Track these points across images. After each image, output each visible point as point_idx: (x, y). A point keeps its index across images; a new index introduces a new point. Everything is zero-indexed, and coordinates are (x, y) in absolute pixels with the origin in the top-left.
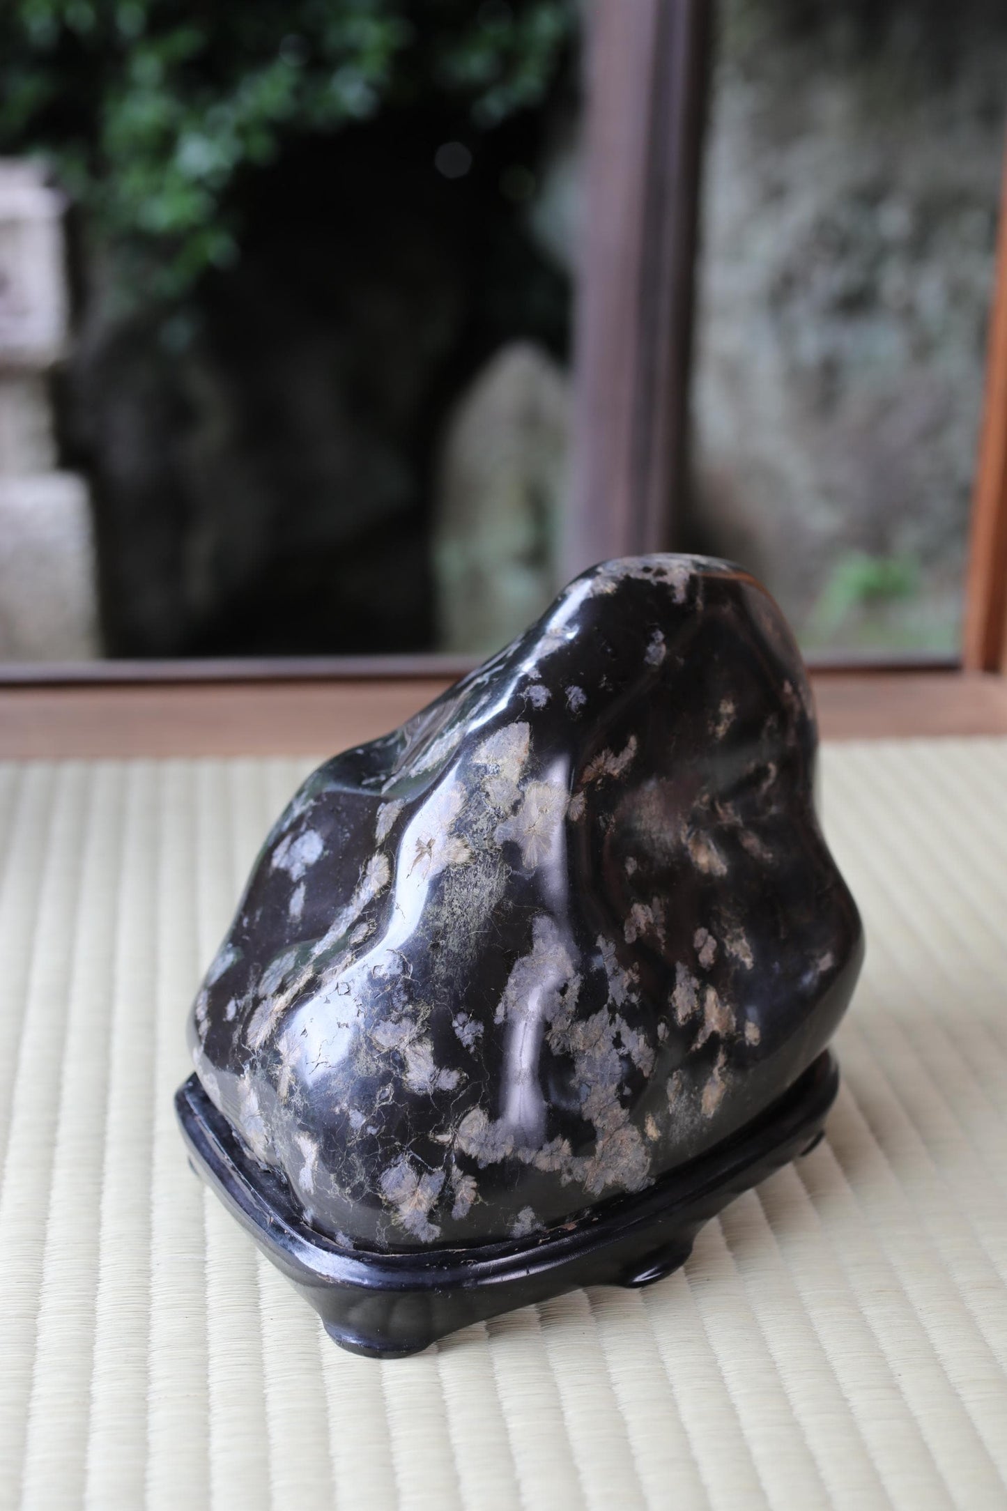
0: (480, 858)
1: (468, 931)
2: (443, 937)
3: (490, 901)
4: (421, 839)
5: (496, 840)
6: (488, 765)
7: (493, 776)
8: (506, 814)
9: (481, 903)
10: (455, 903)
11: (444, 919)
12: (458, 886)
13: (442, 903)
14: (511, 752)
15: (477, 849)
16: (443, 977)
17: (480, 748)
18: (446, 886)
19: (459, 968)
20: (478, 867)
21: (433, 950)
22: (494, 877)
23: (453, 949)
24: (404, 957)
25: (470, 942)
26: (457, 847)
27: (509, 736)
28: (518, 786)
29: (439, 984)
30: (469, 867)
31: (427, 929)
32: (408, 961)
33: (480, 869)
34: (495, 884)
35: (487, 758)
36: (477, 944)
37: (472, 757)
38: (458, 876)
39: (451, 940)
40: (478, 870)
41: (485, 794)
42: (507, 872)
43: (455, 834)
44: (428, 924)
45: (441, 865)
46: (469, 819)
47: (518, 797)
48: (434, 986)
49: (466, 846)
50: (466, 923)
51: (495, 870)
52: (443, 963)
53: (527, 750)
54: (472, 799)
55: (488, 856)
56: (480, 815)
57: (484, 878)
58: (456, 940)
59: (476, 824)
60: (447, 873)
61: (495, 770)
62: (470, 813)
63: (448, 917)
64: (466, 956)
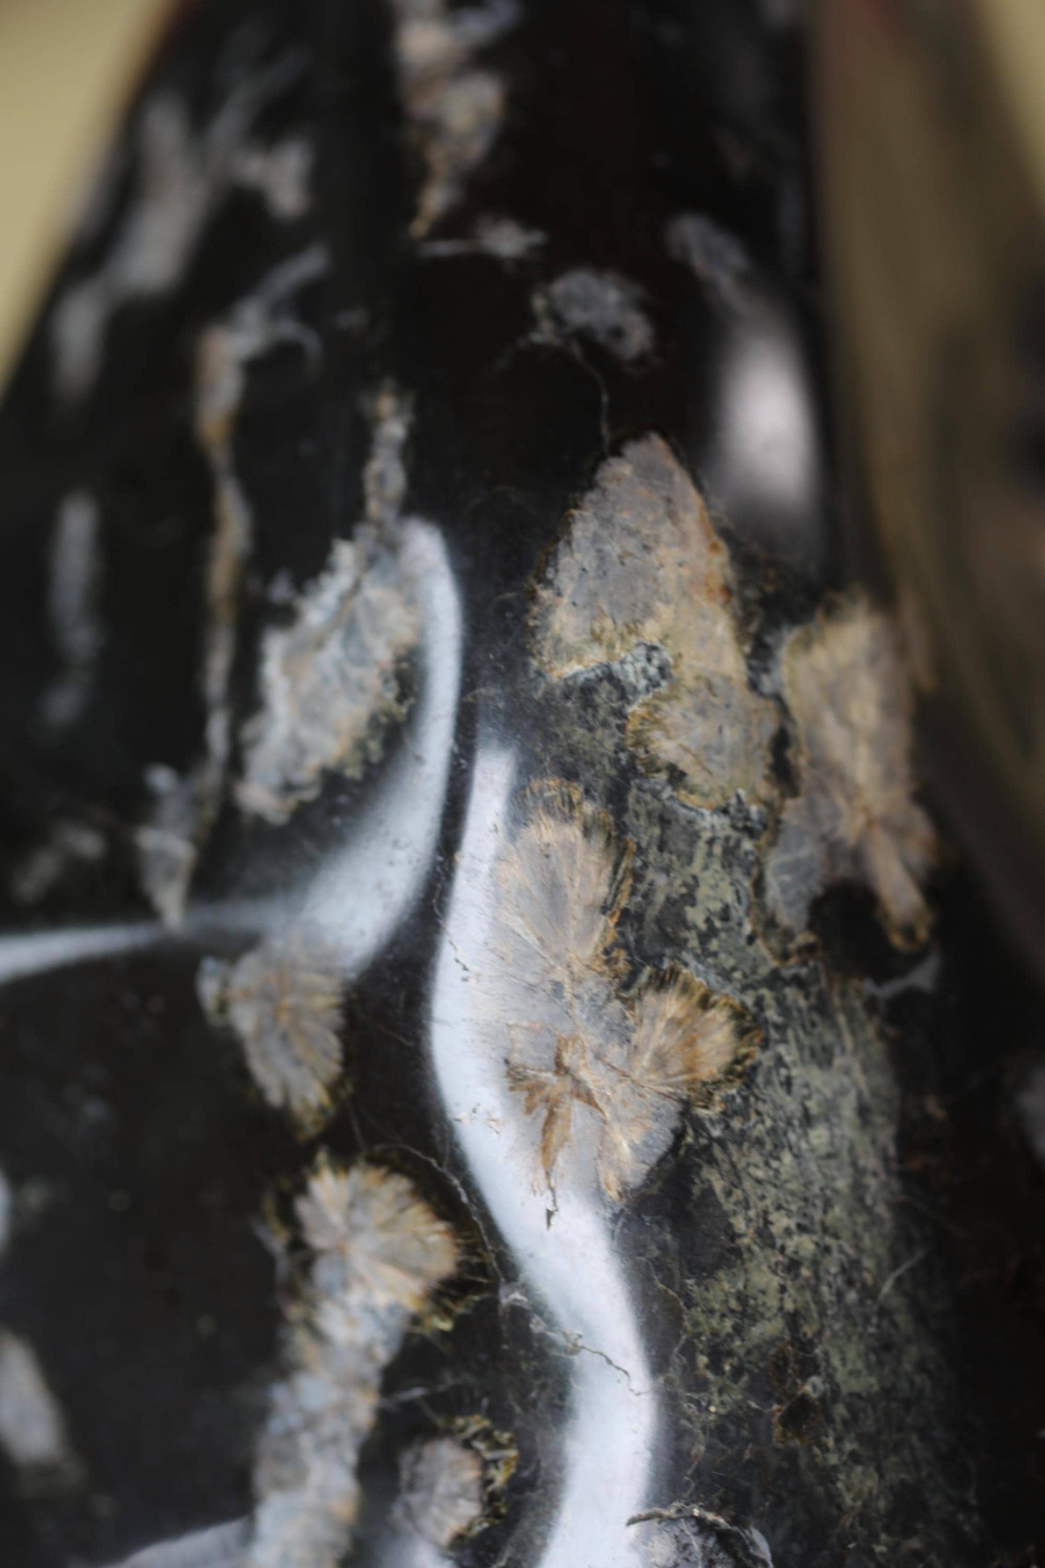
0: (772, 1014)
1: (869, 1293)
2: (809, 1367)
3: (874, 1142)
4: (516, 1058)
5: (785, 918)
6: (616, 666)
7: (658, 697)
8: (768, 804)
9: (854, 1164)
10: (780, 1222)
11: (773, 1303)
12: (756, 1157)
13: (737, 1252)
14: (669, 575)
15: (744, 989)
16: (882, 1504)
17: (544, 616)
18: (718, 1185)
19: (914, 1438)
20: (781, 1049)
21: (799, 1434)
22: (843, 1050)
23: (855, 1385)
24: (710, 1516)
25: (895, 1325)
26: (675, 1023)
27: (625, 517)
28: (754, 685)
29: (883, 1537)
30: (754, 1068)
31: (737, 1373)
32: (734, 1521)
33: (789, 1053)
34: (858, 1074)
35: (596, 638)
36: (920, 1316)
37: (534, 663)
38: (736, 1124)
39: (836, 1361)
40: (787, 1059)
41: (663, 776)
42: (871, 1005)
43: (643, 978)
44: (730, 1354)
45: (657, 1117)
46: (660, 898)
47: (770, 726)
48: (871, 1554)
49: (705, 1003)
50: (850, 1270)
51: (834, 1025)
52: (854, 1458)
53: (715, 538)
54: (628, 819)
55: (791, 993)
56: (690, 859)
57: (816, 1077)
58: (851, 1353)
59: (693, 905)
60: (697, 1135)
61: (653, 671)
62: (650, 875)
63: (783, 1289)
64: (912, 1384)
